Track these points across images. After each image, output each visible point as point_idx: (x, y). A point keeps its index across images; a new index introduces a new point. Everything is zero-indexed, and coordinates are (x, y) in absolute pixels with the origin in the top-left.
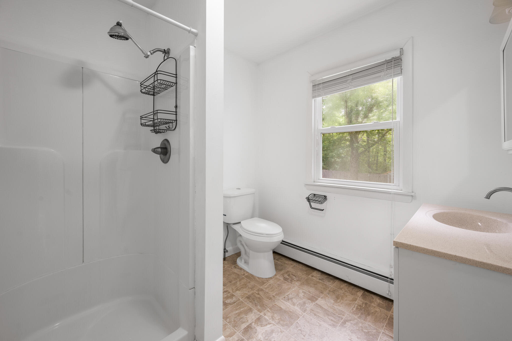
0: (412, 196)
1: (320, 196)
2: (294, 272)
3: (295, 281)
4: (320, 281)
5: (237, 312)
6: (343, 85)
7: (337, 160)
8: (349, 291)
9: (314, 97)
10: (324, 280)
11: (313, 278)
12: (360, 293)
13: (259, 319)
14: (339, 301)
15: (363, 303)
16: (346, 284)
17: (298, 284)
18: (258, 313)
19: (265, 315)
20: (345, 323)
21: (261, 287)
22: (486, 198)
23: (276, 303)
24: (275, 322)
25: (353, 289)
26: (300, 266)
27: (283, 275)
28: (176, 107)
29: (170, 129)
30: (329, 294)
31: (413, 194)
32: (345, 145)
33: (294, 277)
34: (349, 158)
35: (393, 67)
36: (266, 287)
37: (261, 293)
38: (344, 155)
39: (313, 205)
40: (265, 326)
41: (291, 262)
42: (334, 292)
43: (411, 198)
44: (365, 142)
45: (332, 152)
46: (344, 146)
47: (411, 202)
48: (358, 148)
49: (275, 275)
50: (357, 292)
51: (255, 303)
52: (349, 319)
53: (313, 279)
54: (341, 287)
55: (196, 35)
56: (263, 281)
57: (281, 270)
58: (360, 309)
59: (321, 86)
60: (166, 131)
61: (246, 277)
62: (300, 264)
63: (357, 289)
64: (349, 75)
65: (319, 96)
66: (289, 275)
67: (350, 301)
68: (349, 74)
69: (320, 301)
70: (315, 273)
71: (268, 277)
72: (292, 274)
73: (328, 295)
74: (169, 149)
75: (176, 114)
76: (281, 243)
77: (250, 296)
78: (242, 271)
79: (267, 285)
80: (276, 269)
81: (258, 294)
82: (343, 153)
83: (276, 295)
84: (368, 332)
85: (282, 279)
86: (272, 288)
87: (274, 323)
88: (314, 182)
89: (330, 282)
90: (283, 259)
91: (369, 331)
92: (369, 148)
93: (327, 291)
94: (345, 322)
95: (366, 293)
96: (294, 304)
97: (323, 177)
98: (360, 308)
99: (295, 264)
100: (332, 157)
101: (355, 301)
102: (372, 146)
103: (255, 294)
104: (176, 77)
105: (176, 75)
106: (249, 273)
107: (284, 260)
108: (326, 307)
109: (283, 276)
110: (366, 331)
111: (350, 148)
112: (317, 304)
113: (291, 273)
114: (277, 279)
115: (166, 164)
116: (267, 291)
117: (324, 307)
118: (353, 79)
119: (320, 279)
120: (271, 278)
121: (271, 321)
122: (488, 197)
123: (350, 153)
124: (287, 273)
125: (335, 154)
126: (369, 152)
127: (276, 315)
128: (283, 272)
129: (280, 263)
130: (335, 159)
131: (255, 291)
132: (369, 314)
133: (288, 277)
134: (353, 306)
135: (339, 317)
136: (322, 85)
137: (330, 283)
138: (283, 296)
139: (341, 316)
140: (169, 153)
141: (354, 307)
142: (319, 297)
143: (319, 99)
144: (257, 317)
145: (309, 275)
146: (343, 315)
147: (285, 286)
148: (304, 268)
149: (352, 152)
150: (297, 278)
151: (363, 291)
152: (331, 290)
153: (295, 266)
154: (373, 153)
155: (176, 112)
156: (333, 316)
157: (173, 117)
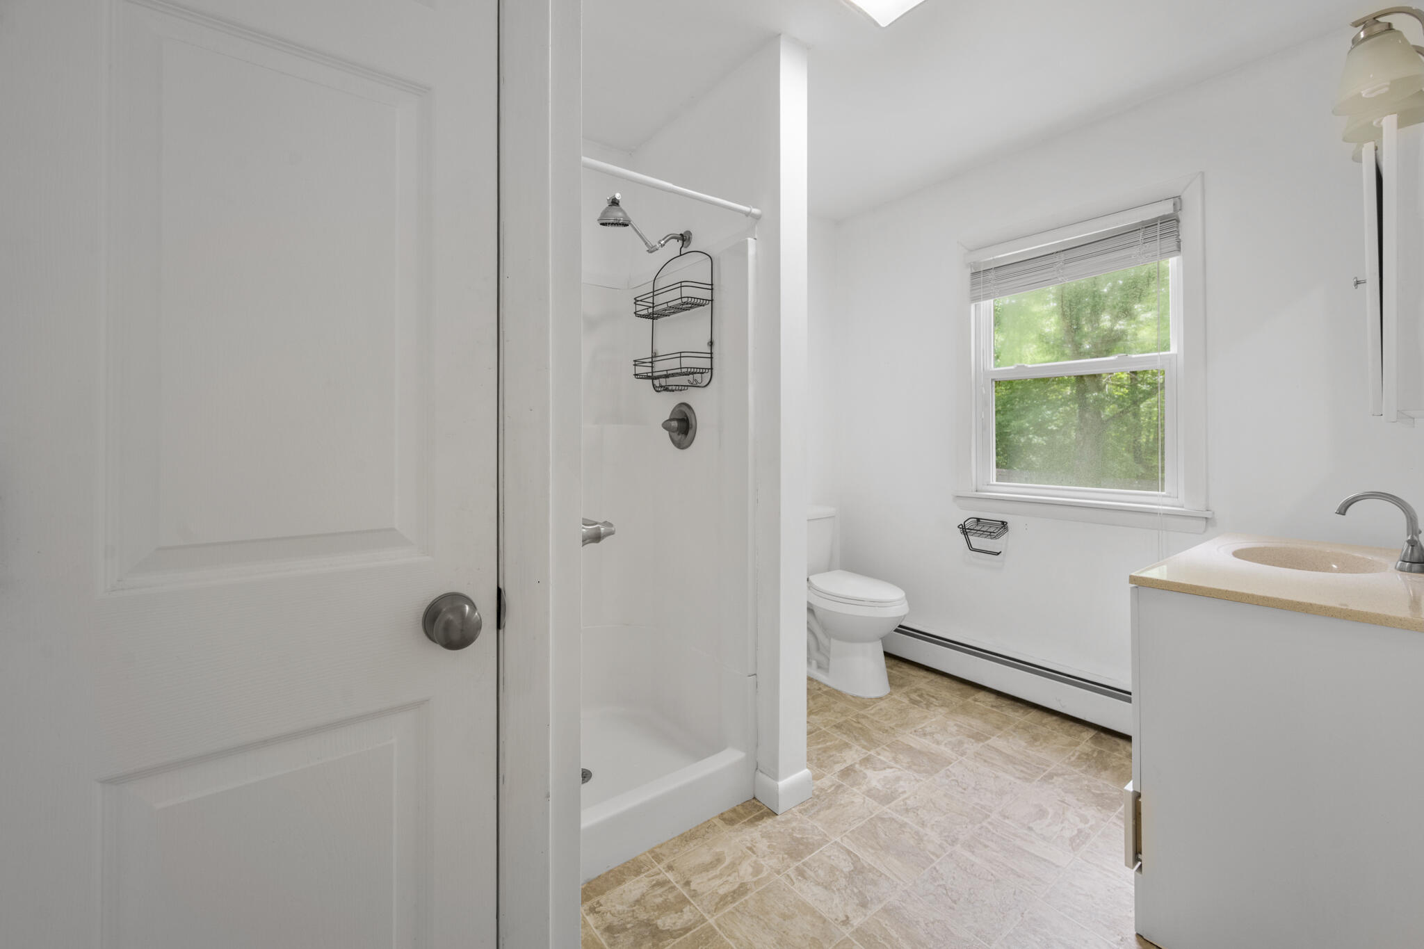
0: (1206, 518)
1: (991, 522)
2: (932, 690)
3: (936, 706)
4: (995, 709)
5: (820, 746)
6: (1043, 273)
7: (1036, 440)
8: (1062, 729)
9: (975, 299)
10: (1004, 709)
11: (977, 703)
12: (1088, 734)
13: (866, 761)
14: (1038, 743)
15: (1094, 751)
16: (1054, 718)
17: (943, 712)
18: (864, 751)
19: (879, 754)
20: (1052, 778)
21: (862, 712)
22: (1338, 513)
23: (899, 738)
24: (902, 766)
25: (1072, 726)
26: (946, 682)
27: (907, 694)
28: (711, 344)
29: (698, 385)
30: (1014, 731)
31: (1208, 514)
32: (1060, 397)
33: (934, 700)
34: (1073, 434)
35: (1158, 238)
36: (872, 712)
37: (863, 721)
38: (1055, 425)
39: (976, 541)
40: (881, 770)
41: (923, 673)
42: (1026, 728)
43: (1204, 522)
44: (1122, 386)
45: (1018, 417)
46: (1057, 399)
47: (1204, 532)
48: (1100, 403)
49: (889, 694)
50: (1081, 732)
51: (855, 737)
52: (1060, 772)
53: (978, 705)
54: (1044, 722)
55: (757, 218)
56: (864, 703)
57: (902, 686)
58: (1087, 759)
59: (991, 275)
60: (686, 388)
61: (826, 693)
62: (945, 679)
63: (1079, 727)
64: (1057, 252)
65: (987, 297)
66: (921, 696)
67: (1063, 745)
68: (1059, 250)
69: (995, 741)
70: (981, 695)
71: (873, 695)
72: (928, 695)
73: (1012, 732)
74: (694, 422)
75: (711, 358)
76: (896, 630)
77: (842, 725)
78: (815, 683)
79: (874, 709)
80: (890, 683)
81: (859, 723)
82: (1052, 421)
83: (897, 725)
84: (1103, 794)
85: (906, 701)
86: (885, 715)
87: (899, 767)
88: (977, 491)
89: (1017, 712)
90: (903, 667)
91: (1104, 792)
92: (1136, 403)
93: (1012, 727)
94: (1051, 776)
95: (1103, 735)
96: (938, 743)
97: (997, 480)
98: (1085, 758)
99: (932, 677)
100: (1021, 432)
101: (1076, 746)
102: (1144, 399)
103: (852, 722)
104: (712, 289)
105: (712, 285)
106: (830, 687)
107: (906, 669)
108: (1009, 752)
109: (908, 696)
110: (1098, 792)
111: (1077, 406)
112: (988, 745)
113: (924, 692)
114: (894, 700)
115: (685, 451)
116: (876, 718)
117: (1004, 751)
118: (1066, 262)
119: (992, 706)
120: (881, 699)
121: (892, 764)
122: (1343, 510)
123: (1076, 420)
124: (915, 692)
125: (1028, 422)
126: (1136, 415)
127: (901, 757)
128: (905, 689)
129: (898, 674)
130: (1029, 439)
131: (849, 717)
132: (1106, 769)
133: (918, 698)
134: (1071, 754)
135: (1038, 768)
136: (993, 272)
137: (1017, 714)
138: (913, 729)
139: (1043, 767)
140: (693, 428)
141: (1072, 756)
142: (993, 735)
143: (987, 305)
144: (864, 756)
145: (967, 698)
146: (1048, 766)
147: (915, 713)
148: (955, 685)
149: (1081, 417)
150: (941, 702)
151: (1096, 732)
152: (1021, 726)
153: (932, 680)
154: (1150, 418)
155: (711, 353)
156: (1024, 766)
157: (705, 363)
